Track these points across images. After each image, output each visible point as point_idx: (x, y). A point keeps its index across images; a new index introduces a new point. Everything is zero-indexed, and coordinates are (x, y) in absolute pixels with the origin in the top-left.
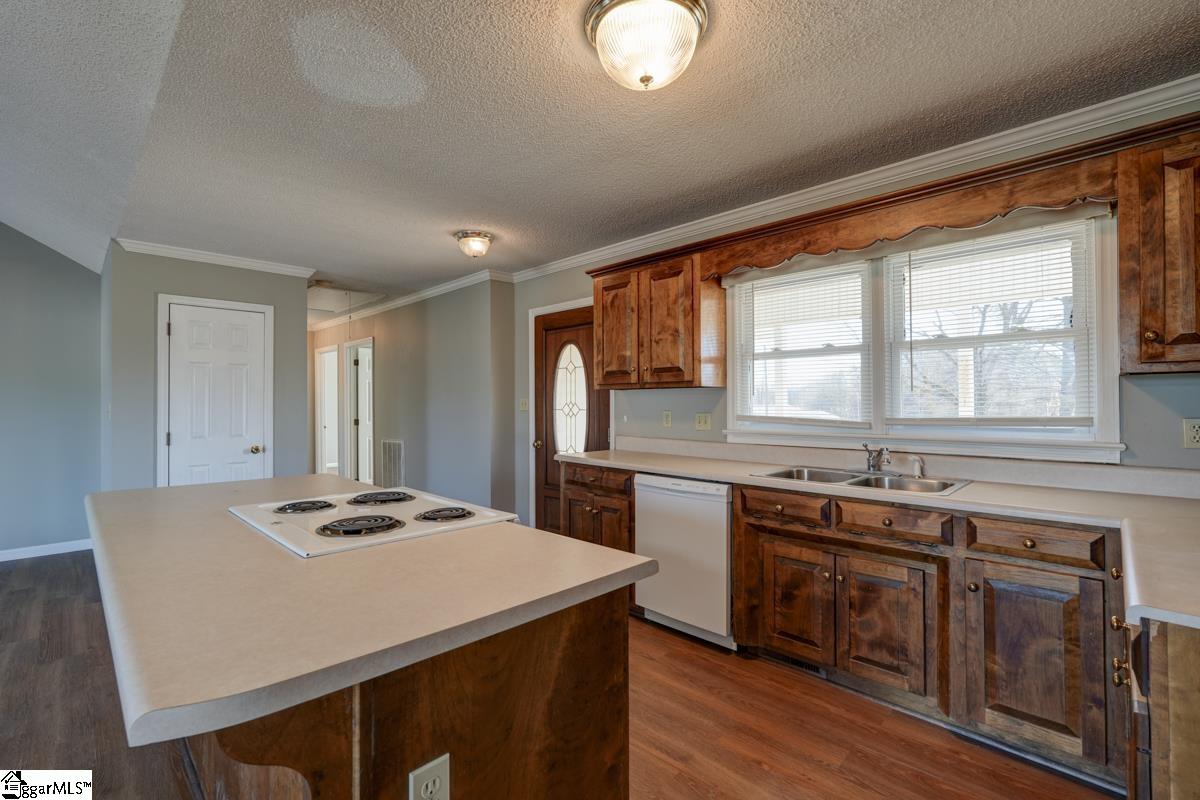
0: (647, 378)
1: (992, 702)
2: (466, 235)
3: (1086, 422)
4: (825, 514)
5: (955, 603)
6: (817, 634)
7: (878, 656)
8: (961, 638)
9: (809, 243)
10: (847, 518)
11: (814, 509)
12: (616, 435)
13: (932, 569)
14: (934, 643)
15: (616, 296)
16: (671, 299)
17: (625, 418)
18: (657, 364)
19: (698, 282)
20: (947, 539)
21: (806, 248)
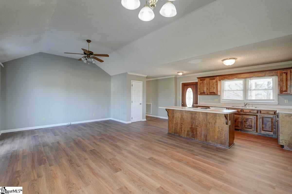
0: (209, 94)
1: (263, 130)
2: (179, 72)
3: (274, 100)
4: (241, 111)
5: (258, 120)
6: (239, 126)
7: (248, 127)
8: (259, 124)
9: (237, 77)
10: (244, 111)
11: (239, 110)
12: (199, 102)
13: (255, 116)
14: (255, 125)
15: (203, 82)
16: (213, 83)
17: (201, 100)
18: (210, 92)
19: (218, 81)
20: (257, 113)
21: (236, 77)
